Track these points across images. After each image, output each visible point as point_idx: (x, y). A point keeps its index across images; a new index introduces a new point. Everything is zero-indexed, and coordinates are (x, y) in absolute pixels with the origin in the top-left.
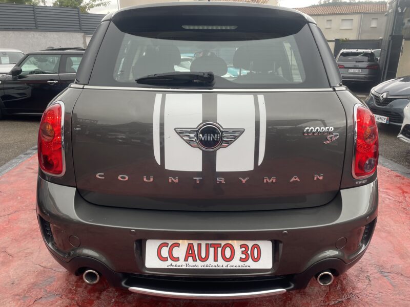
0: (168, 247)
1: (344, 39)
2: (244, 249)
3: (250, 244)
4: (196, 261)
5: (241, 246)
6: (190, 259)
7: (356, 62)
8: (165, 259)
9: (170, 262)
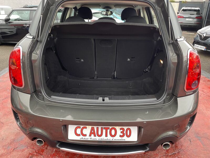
0: (80, 128)
1: (184, 1)
2: (122, 130)
3: (125, 128)
4: (96, 136)
5: (120, 129)
6: (93, 135)
7: (190, 14)
8: (79, 135)
9: (81, 136)
